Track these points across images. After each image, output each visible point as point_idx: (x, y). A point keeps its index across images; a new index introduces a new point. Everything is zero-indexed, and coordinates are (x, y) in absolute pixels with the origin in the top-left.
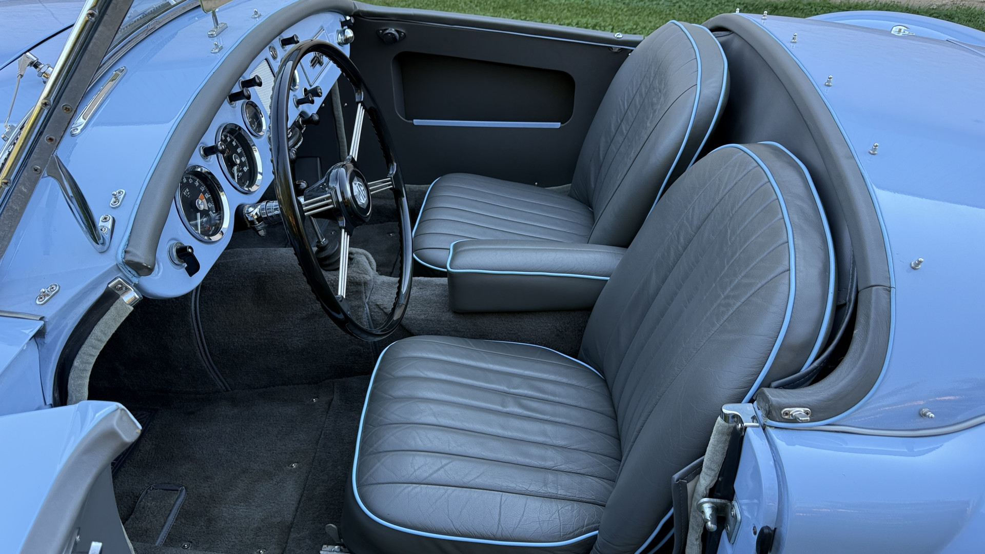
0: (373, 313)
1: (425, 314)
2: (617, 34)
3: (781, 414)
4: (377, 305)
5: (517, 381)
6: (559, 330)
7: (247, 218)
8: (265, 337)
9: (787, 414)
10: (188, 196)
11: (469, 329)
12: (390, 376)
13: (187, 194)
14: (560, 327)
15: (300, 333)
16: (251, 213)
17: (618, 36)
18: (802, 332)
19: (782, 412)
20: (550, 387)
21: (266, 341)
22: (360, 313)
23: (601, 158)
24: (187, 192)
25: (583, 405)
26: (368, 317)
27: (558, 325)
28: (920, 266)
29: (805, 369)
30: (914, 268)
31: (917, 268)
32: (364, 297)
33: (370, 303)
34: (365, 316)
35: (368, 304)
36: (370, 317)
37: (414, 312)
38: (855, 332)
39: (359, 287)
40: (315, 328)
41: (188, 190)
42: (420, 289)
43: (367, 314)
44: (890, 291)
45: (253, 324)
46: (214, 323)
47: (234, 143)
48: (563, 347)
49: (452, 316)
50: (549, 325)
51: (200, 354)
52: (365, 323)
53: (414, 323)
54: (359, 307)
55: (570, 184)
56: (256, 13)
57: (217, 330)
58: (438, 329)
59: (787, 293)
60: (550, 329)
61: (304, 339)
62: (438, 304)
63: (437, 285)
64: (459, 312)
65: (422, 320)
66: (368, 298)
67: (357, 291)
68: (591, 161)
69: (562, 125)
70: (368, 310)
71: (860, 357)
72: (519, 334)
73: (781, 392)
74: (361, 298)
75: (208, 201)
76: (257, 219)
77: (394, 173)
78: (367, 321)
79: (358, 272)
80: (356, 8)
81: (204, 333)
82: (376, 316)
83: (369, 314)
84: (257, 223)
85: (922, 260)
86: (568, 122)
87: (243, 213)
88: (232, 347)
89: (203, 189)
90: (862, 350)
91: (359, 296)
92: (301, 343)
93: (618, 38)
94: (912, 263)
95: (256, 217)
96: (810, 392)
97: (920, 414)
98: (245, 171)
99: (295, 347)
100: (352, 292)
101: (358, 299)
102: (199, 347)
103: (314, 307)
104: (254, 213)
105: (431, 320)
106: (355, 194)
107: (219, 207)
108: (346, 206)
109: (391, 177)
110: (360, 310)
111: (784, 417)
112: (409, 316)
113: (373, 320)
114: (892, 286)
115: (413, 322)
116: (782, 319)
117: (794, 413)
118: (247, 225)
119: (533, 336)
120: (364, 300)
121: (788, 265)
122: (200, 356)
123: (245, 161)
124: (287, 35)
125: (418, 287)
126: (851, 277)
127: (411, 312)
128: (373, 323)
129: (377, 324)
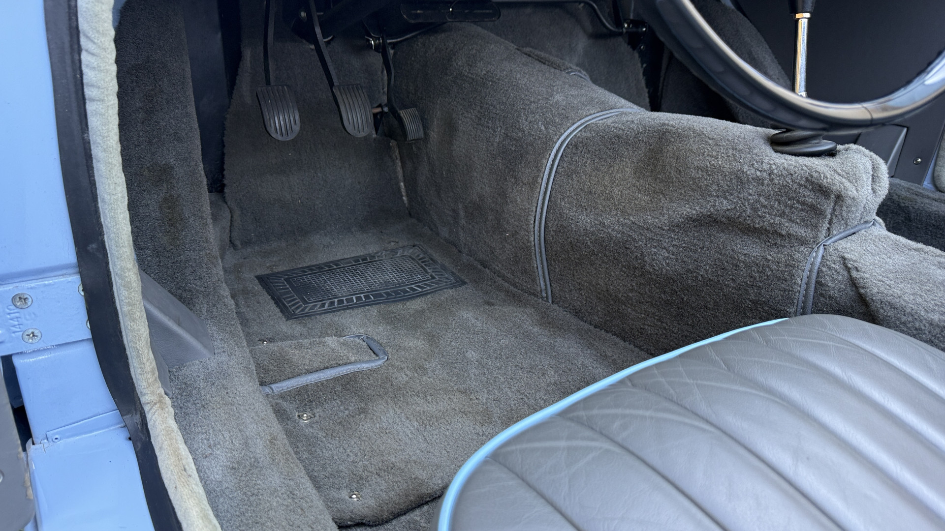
0: (824, 269)
4: (844, 259)
8: (620, 228)
15: (673, 246)
21: (620, 236)
22: (798, 256)
26: (811, 270)
32: (825, 230)
34: (805, 266)
35: (825, 250)
36: (815, 274)
39: (823, 202)
40: (702, 248)
43: (813, 264)
45: (617, 203)
46: (570, 181)
54: (803, 243)
57: (568, 193)
61: (677, 260)
66: (833, 238)
70: (819, 260)
74: (815, 228)
78: (806, 277)
82: (828, 278)
83: (817, 269)
88: (573, 226)
91: (813, 222)
92: (668, 264)
99: (657, 268)
100: (803, 204)
101: (807, 226)
110: (802, 248)
113: (818, 283)
120: (820, 236)
122: (533, 221)
128: (816, 289)
129: (821, 294)
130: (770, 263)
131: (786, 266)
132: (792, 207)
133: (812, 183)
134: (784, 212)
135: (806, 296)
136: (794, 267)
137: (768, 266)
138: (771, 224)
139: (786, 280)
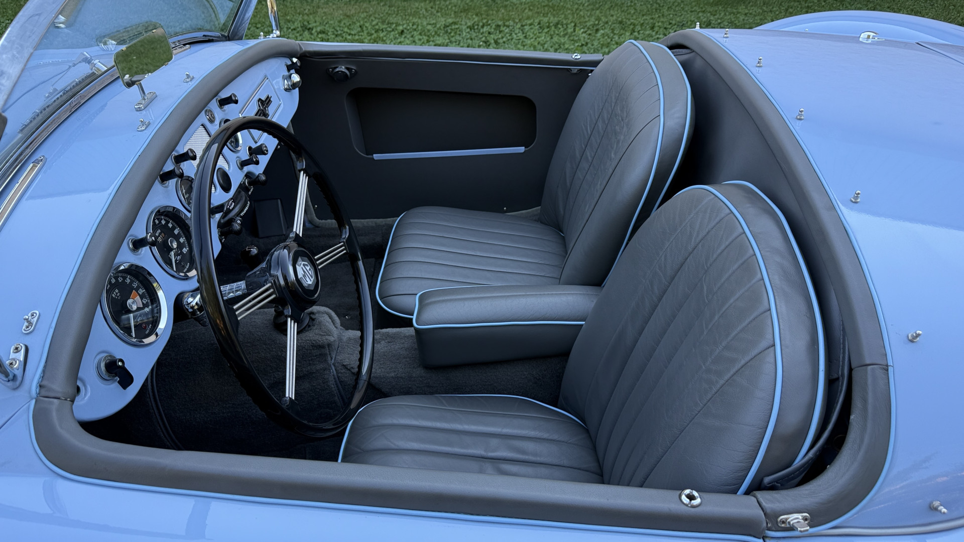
0: (340, 375)
1: (395, 372)
2: (575, 54)
3: (777, 522)
4: (343, 365)
5: (494, 442)
6: (536, 378)
7: (187, 309)
8: (228, 410)
9: (783, 522)
10: (118, 297)
11: (443, 384)
12: (359, 450)
13: (116, 296)
14: (537, 375)
16: (191, 304)
17: (576, 57)
18: (793, 419)
19: (779, 519)
20: (530, 446)
21: (229, 414)
22: (326, 376)
23: (568, 184)
24: (117, 294)
25: (565, 462)
26: (335, 379)
27: (534, 372)
28: (918, 339)
29: (799, 461)
30: (911, 341)
31: (915, 340)
32: (329, 358)
33: (336, 364)
34: (331, 379)
35: (334, 366)
36: (337, 379)
37: (383, 370)
38: (852, 417)
39: (323, 350)
41: (117, 291)
42: (389, 342)
43: (333, 375)
44: (887, 370)
45: (214, 398)
46: (173, 401)
47: (170, 225)
48: (542, 394)
49: (423, 371)
50: (525, 373)
51: (162, 433)
52: (333, 386)
53: (384, 382)
54: (325, 369)
55: (540, 207)
56: (188, 76)
57: (177, 408)
58: (410, 386)
59: (773, 374)
60: (526, 377)
62: (408, 359)
63: (405, 337)
64: (428, 367)
65: (392, 377)
66: (334, 358)
67: (320, 354)
68: (558, 187)
69: (526, 149)
70: (335, 372)
71: (859, 449)
72: (495, 385)
73: (776, 495)
74: (326, 361)
75: (142, 297)
76: (197, 309)
77: (347, 237)
78: (335, 383)
79: (320, 335)
80: (302, 49)
81: (164, 411)
82: (343, 378)
83: (336, 376)
84: (198, 313)
85: (921, 332)
86: (532, 146)
87: (182, 304)
88: (194, 423)
89: (135, 285)
90: (862, 441)
91: (324, 359)
93: (576, 59)
94: (910, 335)
95: (196, 307)
96: (807, 492)
97: (930, 508)
98: (185, 253)
99: (261, 417)
100: (316, 356)
101: (322, 362)
102: (160, 426)
103: (276, 376)
104: (194, 303)
105: (401, 378)
106: (299, 277)
107: (154, 299)
108: (291, 291)
109: (343, 242)
110: (325, 372)
111: (780, 525)
112: (378, 374)
113: (341, 382)
114: (889, 364)
115: (383, 380)
116: (770, 407)
117: (792, 520)
118: (188, 316)
119: (510, 386)
120: (329, 362)
121: (772, 339)
122: (162, 435)
123: (184, 242)
124: (224, 94)
125: (386, 341)
126: (842, 347)
127: (380, 370)
128: (341, 384)
129: (345, 385)
130: (316, 386)
131: (324, 383)
132: (312, 360)
133: (315, 346)
134: (310, 364)
135: (338, 389)
136: (327, 382)
137: (316, 388)
138: (308, 371)
139: (327, 389)
